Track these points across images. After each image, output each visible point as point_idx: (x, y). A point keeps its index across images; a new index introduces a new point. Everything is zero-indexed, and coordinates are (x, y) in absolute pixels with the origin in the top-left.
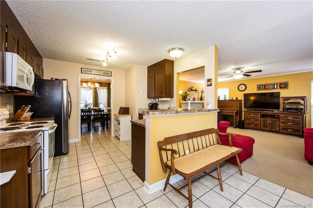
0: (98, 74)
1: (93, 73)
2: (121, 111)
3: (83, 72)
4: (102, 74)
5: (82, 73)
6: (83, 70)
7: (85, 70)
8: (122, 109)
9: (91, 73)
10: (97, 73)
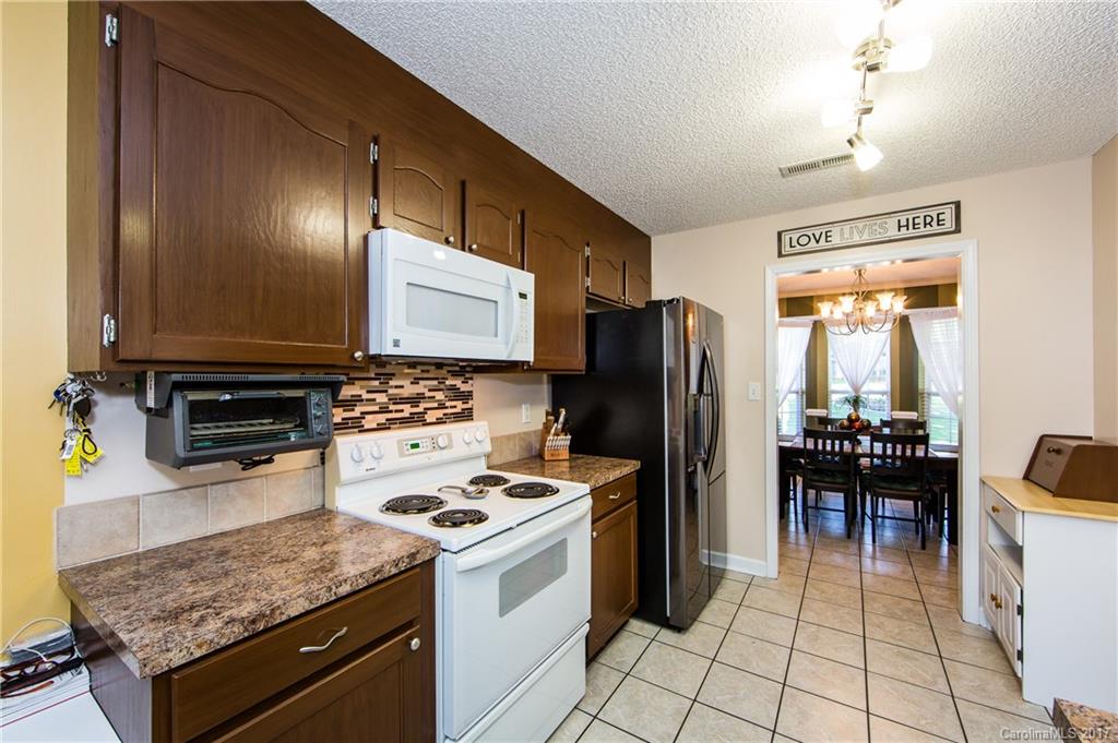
0: (866, 238)
1: (836, 240)
2: (1049, 464)
3: (786, 249)
4: (893, 232)
5: (780, 255)
6: (787, 238)
7: (795, 236)
8: (1058, 452)
9: (829, 245)
10: (861, 232)
